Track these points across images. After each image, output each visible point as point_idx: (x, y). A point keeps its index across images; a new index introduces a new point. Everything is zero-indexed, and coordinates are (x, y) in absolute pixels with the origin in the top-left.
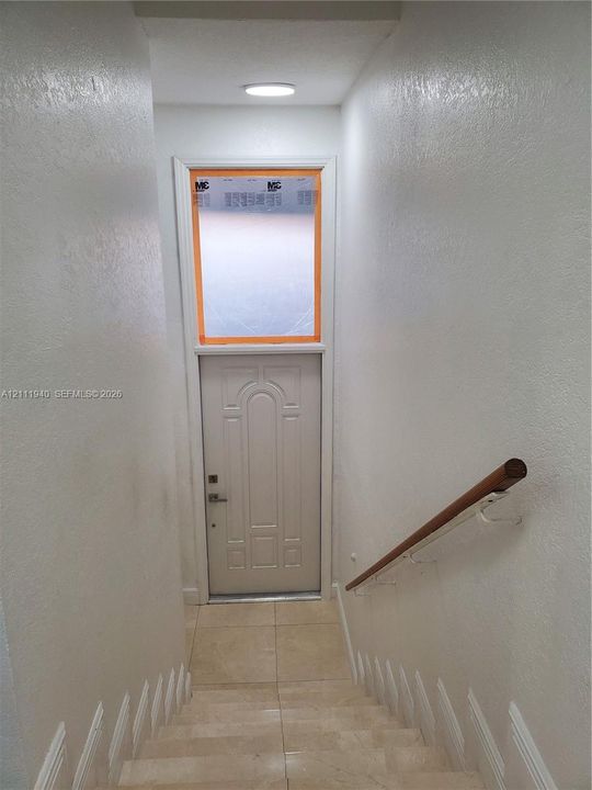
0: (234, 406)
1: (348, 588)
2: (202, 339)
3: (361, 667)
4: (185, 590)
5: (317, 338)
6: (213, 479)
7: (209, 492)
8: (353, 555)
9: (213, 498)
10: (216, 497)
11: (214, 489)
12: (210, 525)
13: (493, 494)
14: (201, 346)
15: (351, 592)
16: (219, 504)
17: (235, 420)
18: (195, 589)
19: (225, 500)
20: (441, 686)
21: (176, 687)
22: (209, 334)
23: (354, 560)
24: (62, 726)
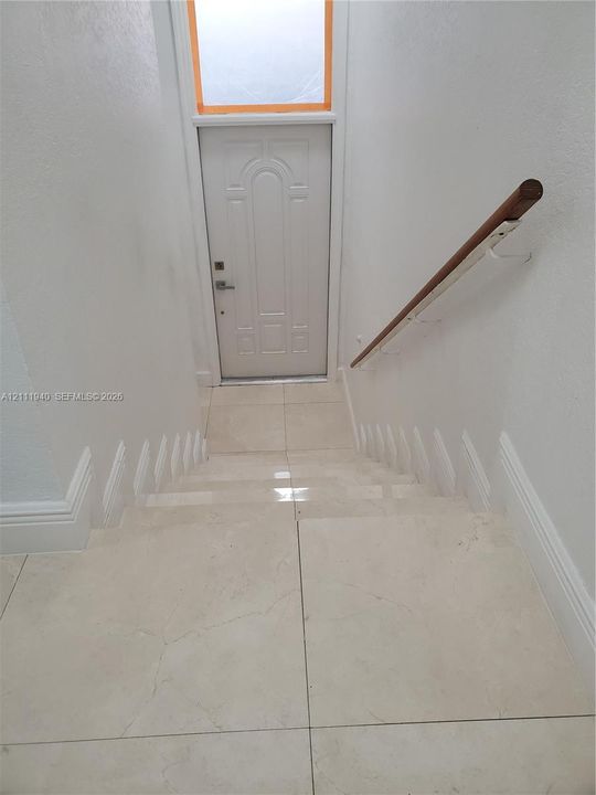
0: (238, 186)
1: (352, 366)
2: (201, 108)
3: (364, 436)
4: (199, 373)
5: (327, 106)
6: (220, 266)
7: (216, 279)
8: (359, 337)
9: (221, 285)
10: (223, 284)
11: (221, 276)
12: (219, 313)
13: (505, 222)
14: (198, 116)
15: (356, 368)
16: (227, 290)
17: (239, 202)
18: (207, 372)
19: (233, 288)
20: (437, 434)
21: (192, 450)
22: (207, 102)
23: (359, 341)
24: (87, 449)
